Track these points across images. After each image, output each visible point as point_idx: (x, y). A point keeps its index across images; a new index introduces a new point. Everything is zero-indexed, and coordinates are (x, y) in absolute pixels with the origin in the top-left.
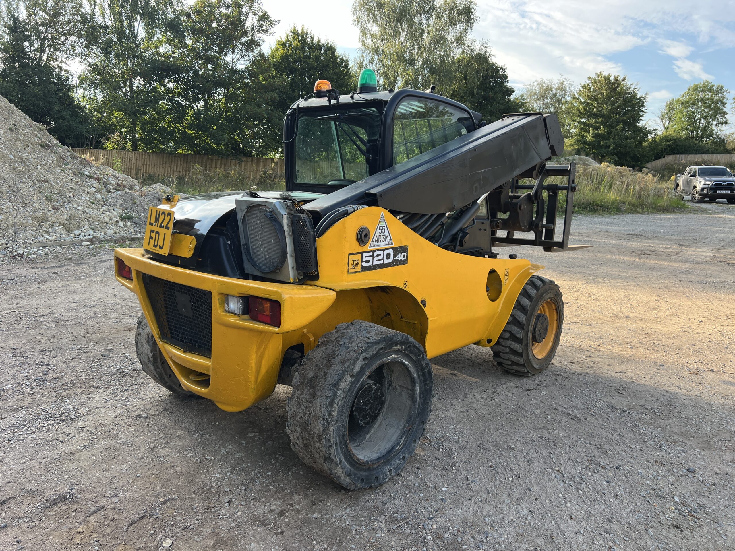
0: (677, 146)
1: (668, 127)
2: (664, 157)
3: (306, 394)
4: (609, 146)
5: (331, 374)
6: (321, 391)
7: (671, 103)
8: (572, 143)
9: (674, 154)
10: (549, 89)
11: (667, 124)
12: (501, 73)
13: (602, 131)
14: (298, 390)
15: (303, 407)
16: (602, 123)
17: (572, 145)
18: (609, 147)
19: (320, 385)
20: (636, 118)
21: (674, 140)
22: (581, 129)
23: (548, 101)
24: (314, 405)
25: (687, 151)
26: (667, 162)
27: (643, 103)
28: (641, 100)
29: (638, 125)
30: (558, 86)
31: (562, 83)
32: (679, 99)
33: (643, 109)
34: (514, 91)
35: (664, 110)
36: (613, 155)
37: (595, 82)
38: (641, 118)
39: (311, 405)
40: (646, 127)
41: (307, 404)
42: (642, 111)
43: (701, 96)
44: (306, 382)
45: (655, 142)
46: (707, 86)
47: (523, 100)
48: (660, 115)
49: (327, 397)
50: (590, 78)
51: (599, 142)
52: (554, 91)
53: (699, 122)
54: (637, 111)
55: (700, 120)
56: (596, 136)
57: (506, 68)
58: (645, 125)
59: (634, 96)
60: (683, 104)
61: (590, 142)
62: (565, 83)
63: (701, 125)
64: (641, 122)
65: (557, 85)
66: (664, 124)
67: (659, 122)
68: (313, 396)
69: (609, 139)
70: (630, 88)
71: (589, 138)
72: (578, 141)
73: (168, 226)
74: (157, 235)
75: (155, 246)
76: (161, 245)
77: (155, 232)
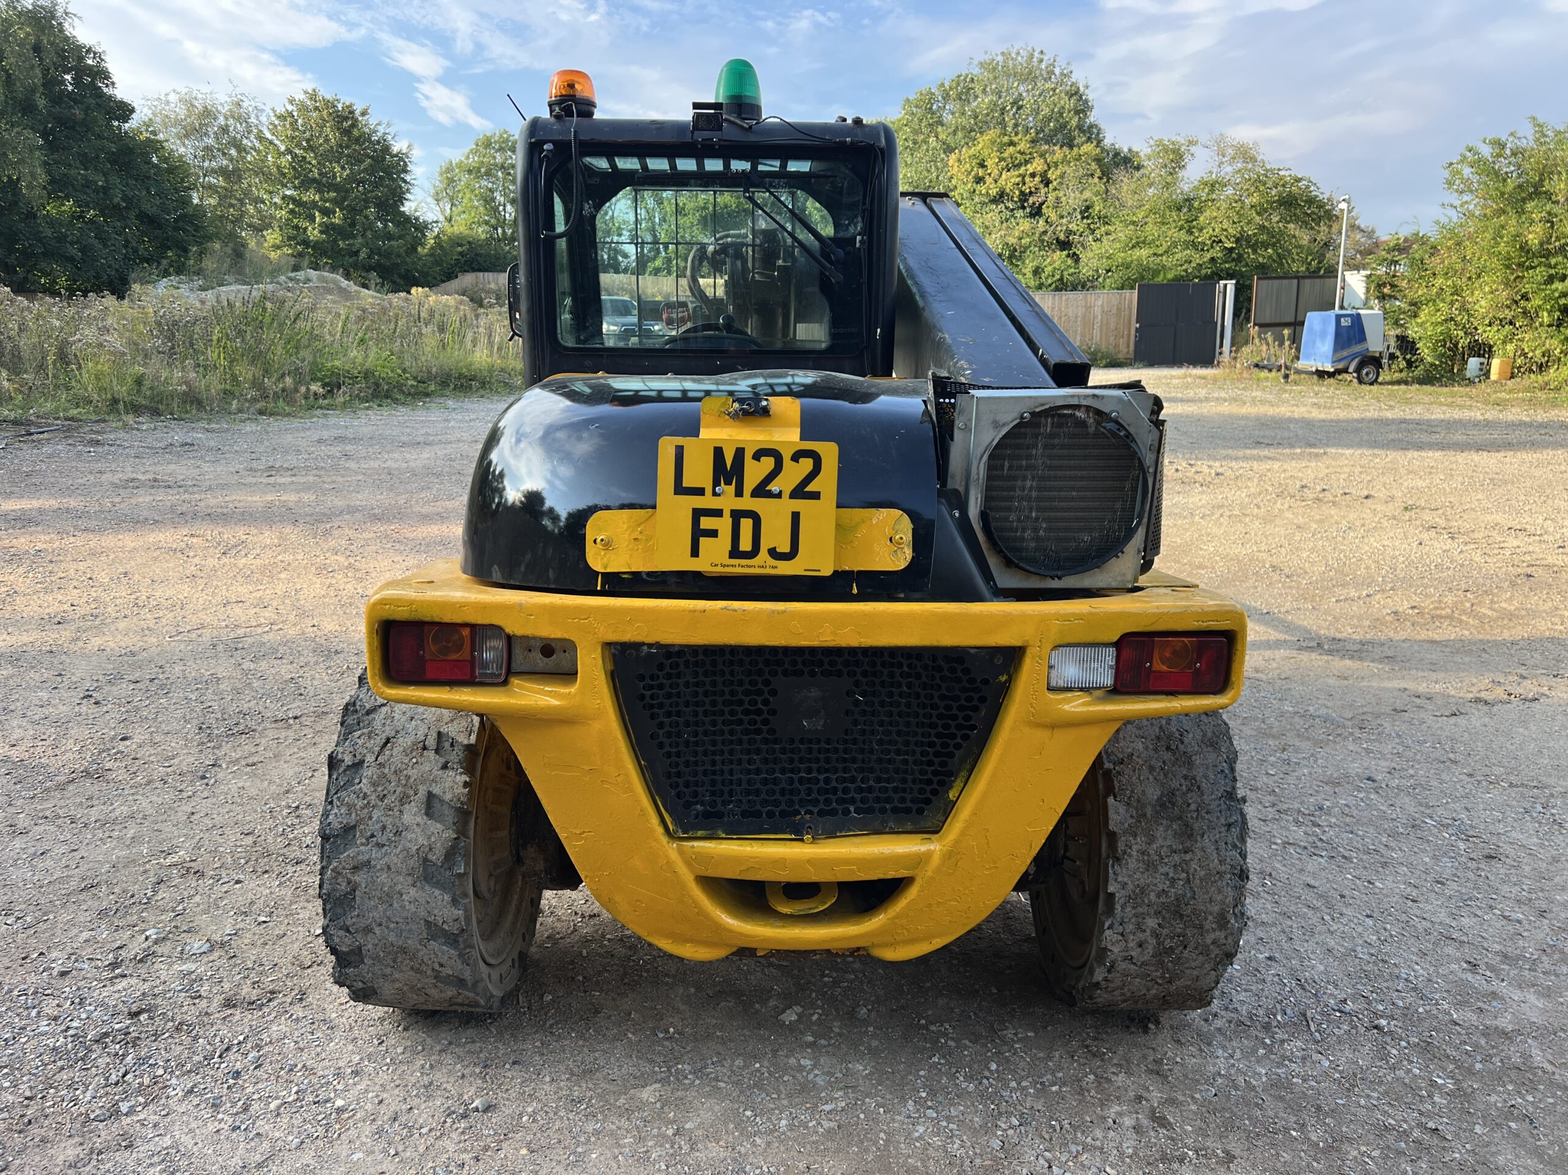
0: (477, 255)
1: (451, 217)
2: (457, 277)
3: (1165, 839)
4: (358, 251)
5: (1206, 777)
6: (1203, 818)
7: (449, 169)
8: (278, 242)
9: (474, 270)
10: (208, 113)
11: (448, 211)
12: (90, 62)
13: (337, 218)
14: (1135, 836)
15: (1163, 869)
16: (336, 202)
17: (278, 247)
18: (356, 253)
19: (1193, 807)
20: (399, 196)
21: (469, 243)
22: (292, 212)
23: (210, 141)
24: (1199, 854)
25: (495, 266)
26: (464, 286)
27: (406, 165)
28: (401, 159)
29: (402, 209)
30: (230, 110)
31: (238, 105)
32: (461, 162)
33: (408, 178)
34: (133, 111)
35: (438, 183)
36: (368, 271)
37: (303, 108)
38: (408, 196)
39: (1188, 857)
40: (418, 214)
41: (1176, 858)
42: (405, 181)
43: (499, 159)
44: (1149, 811)
45: (441, 247)
46: (507, 140)
47: (154, 133)
48: (433, 191)
49: (1229, 825)
50: (291, 101)
51: (335, 241)
52: (221, 121)
53: (504, 210)
54: (396, 180)
55: (504, 206)
56: (326, 229)
57: (104, 52)
58: (416, 211)
59: (386, 149)
60: (470, 172)
61: (317, 242)
62: (245, 105)
63: (507, 215)
64: (407, 203)
65: (227, 108)
66: (443, 211)
67: (433, 206)
68: (1188, 833)
69: (354, 237)
70: (375, 132)
71: (314, 233)
72: (290, 238)
73: (811, 488)
74: (746, 524)
75: (735, 553)
76: (785, 547)
77: (727, 514)
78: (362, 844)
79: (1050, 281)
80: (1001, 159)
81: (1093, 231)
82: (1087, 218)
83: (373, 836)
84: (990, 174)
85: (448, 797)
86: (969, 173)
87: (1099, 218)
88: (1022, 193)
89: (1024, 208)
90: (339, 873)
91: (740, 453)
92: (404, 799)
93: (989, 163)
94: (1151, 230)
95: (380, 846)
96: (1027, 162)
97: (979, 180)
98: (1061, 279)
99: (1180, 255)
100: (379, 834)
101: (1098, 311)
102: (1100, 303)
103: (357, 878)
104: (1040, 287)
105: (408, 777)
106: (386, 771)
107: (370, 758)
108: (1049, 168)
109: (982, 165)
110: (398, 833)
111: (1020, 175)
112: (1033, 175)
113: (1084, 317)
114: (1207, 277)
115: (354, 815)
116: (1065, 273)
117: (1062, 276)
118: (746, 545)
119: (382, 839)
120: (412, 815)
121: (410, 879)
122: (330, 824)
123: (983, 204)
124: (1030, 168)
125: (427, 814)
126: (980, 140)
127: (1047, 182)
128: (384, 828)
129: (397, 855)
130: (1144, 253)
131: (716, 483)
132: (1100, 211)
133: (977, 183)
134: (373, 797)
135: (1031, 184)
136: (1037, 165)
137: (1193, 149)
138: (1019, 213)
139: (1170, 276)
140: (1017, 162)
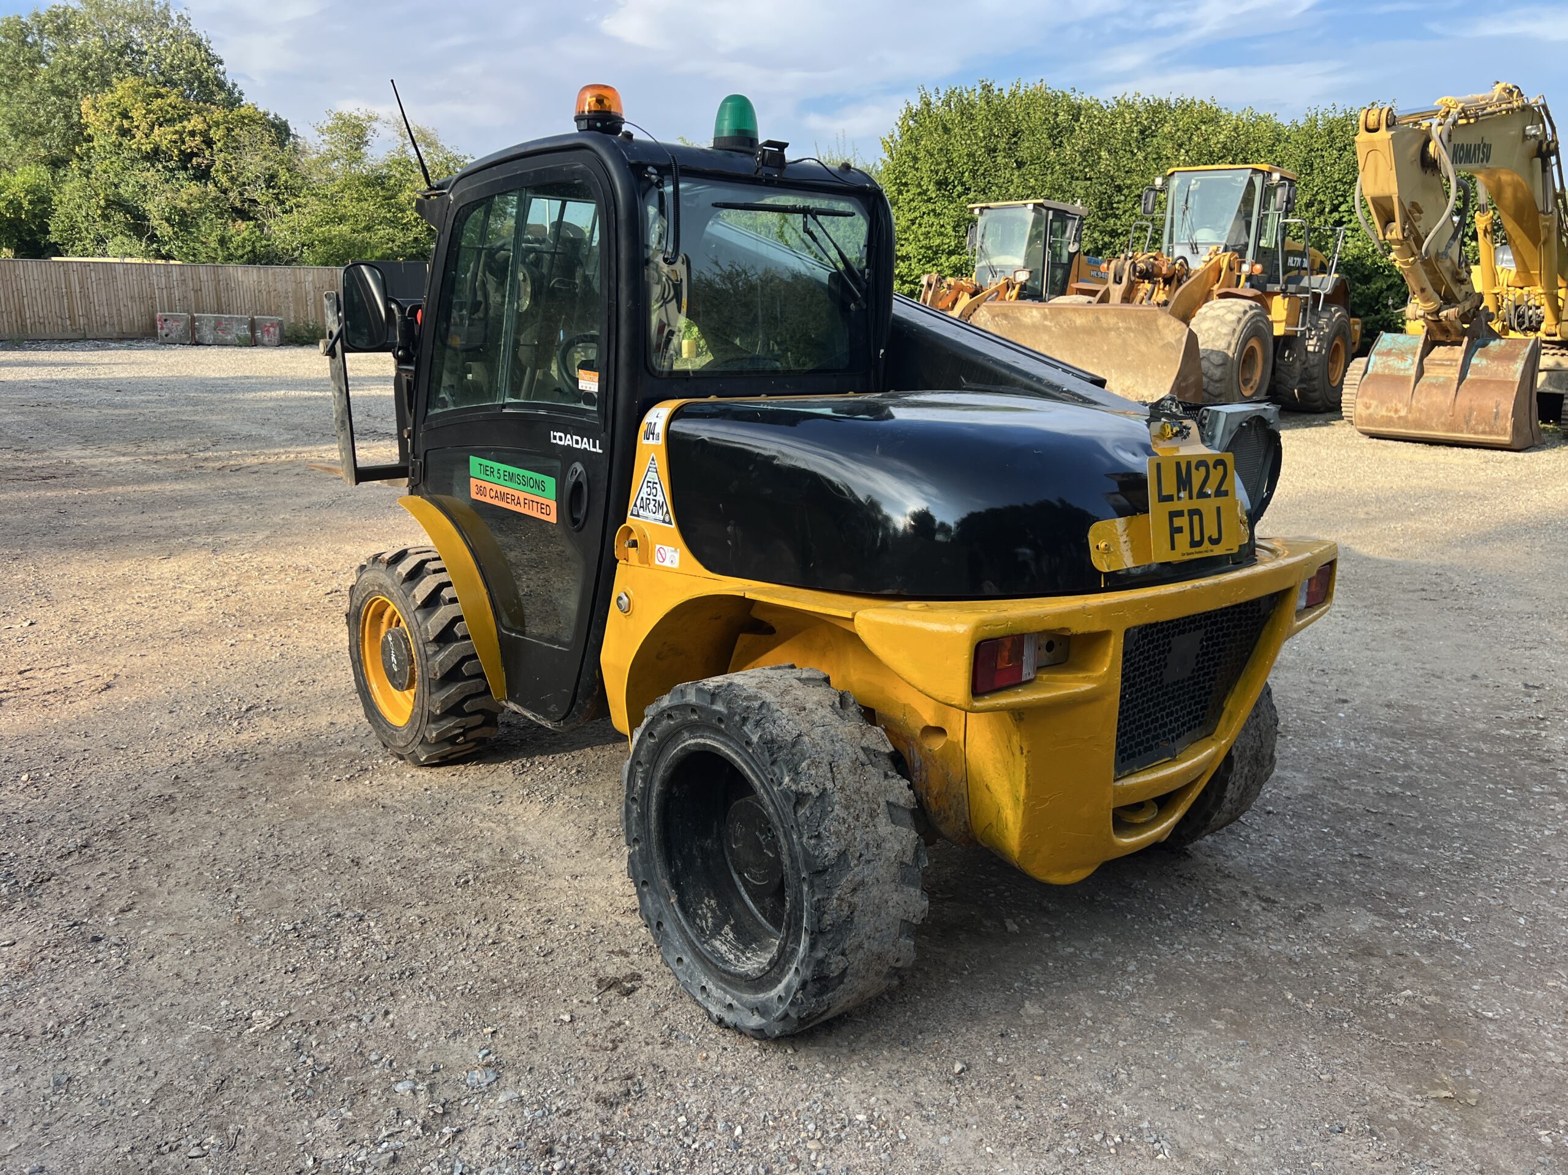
73: (1223, 488)
74: (1196, 518)
75: (1194, 544)
76: (1215, 536)
77: (1186, 513)
78: (856, 866)
79: (240, 252)
80: (149, 112)
81: (282, 203)
82: (273, 188)
83: (861, 855)
84: (137, 127)
85: (902, 802)
86: (111, 123)
87: (286, 188)
88: (182, 152)
89: (186, 169)
90: (842, 900)
91: (1189, 464)
92: (873, 815)
93: (134, 114)
94: (350, 207)
95: (868, 862)
96: (181, 119)
97: (124, 132)
98: (253, 251)
99: (383, 231)
100: (864, 852)
101: (309, 287)
102: (310, 279)
103: (855, 899)
104: (229, 258)
105: (867, 794)
106: (848, 793)
107: (829, 785)
108: (210, 127)
109: (125, 115)
110: (878, 846)
111: (176, 132)
112: (192, 134)
113: (295, 292)
114: (412, 256)
115: (842, 841)
116: (258, 245)
117: (254, 248)
118: (1197, 538)
119: (867, 856)
120: (884, 827)
121: (893, 885)
122: (827, 856)
123: (133, 160)
124: (189, 127)
125: (893, 822)
126: (119, 87)
127: (209, 143)
128: (867, 844)
129: (882, 866)
130: (345, 228)
131: (1179, 491)
132: (286, 182)
133: (123, 135)
134: (850, 820)
135: (191, 144)
136: (195, 123)
137: (375, 125)
138: (181, 175)
139: (378, 254)
140: (168, 116)
